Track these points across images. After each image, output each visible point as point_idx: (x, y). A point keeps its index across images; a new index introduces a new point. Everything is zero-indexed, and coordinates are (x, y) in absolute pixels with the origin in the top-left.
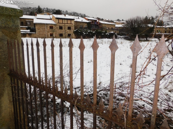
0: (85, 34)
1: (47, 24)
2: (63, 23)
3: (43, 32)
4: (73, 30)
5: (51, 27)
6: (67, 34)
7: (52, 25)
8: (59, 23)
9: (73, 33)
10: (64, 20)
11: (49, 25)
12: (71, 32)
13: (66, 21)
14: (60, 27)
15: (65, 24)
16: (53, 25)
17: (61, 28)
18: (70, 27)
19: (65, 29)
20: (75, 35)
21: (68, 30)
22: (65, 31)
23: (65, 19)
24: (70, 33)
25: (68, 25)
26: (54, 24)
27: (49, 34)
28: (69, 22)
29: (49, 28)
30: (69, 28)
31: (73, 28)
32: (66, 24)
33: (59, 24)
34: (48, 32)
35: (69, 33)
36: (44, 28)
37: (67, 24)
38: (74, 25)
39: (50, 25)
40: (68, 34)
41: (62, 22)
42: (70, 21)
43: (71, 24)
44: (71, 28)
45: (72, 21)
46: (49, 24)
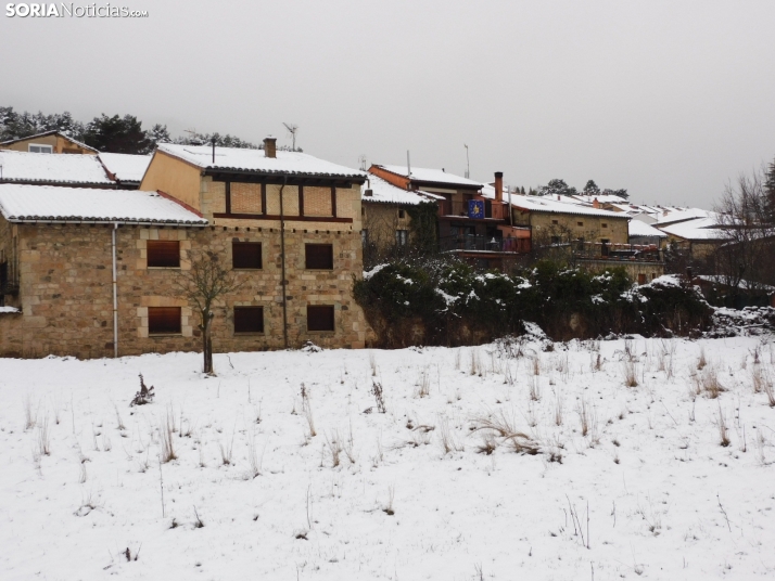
0: (458, 306)
1: (129, 227)
2: (264, 216)
3: (90, 298)
4: (350, 269)
5: (164, 255)
6: (304, 311)
7: (170, 236)
8: (228, 214)
9: (348, 297)
10: (271, 189)
11: (145, 235)
12: (337, 289)
13: (291, 192)
14: (236, 245)
15: (281, 218)
16: (181, 236)
17: (247, 256)
18: (329, 248)
19: (281, 266)
20: (370, 318)
21: (310, 277)
22: (284, 283)
23: (281, 179)
24: (324, 300)
25: (311, 227)
26: (188, 228)
27: (143, 312)
28: (317, 202)
29: (142, 264)
30: (320, 257)
31: (354, 252)
32: (289, 225)
33: (230, 223)
34: (133, 297)
35: (314, 299)
36: (94, 258)
37: (301, 217)
38: (357, 226)
39: (155, 236)
40: (310, 309)
41: (256, 208)
42: (327, 192)
43: (334, 219)
44: (336, 251)
45: (339, 192)
46: (149, 225)
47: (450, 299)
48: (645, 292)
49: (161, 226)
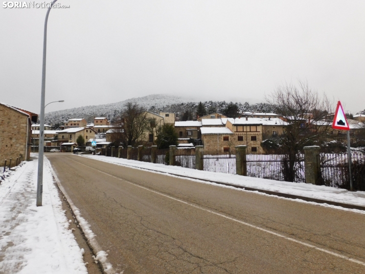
0: (282, 147)
1: (220, 134)
2: (243, 132)
3: (214, 146)
4: (260, 140)
5: (226, 139)
6: (251, 148)
7: (227, 136)
8: (237, 132)
9: (259, 146)
10: (244, 127)
11: (223, 136)
12: (257, 144)
13: (248, 127)
14: (238, 137)
15: (247, 132)
16: (229, 135)
17: (240, 139)
18: (256, 137)
19: (247, 140)
20: (264, 149)
21: (252, 142)
22: (247, 143)
23: (246, 125)
24: (255, 146)
25: (252, 133)
26: (230, 134)
27: (223, 148)
28: (253, 129)
29: (222, 140)
30: (254, 138)
31: (260, 137)
32: (248, 133)
33: (237, 133)
34: (221, 146)
35: (253, 146)
36: (215, 140)
37: (250, 132)
38: (261, 133)
39: (225, 136)
40: (252, 148)
41: (242, 130)
42: (255, 127)
43: (256, 132)
44: (257, 137)
45: (258, 127)
46: (223, 134)
47: (280, 146)
48: (328, 144)
49: (226, 134)
